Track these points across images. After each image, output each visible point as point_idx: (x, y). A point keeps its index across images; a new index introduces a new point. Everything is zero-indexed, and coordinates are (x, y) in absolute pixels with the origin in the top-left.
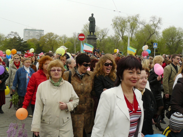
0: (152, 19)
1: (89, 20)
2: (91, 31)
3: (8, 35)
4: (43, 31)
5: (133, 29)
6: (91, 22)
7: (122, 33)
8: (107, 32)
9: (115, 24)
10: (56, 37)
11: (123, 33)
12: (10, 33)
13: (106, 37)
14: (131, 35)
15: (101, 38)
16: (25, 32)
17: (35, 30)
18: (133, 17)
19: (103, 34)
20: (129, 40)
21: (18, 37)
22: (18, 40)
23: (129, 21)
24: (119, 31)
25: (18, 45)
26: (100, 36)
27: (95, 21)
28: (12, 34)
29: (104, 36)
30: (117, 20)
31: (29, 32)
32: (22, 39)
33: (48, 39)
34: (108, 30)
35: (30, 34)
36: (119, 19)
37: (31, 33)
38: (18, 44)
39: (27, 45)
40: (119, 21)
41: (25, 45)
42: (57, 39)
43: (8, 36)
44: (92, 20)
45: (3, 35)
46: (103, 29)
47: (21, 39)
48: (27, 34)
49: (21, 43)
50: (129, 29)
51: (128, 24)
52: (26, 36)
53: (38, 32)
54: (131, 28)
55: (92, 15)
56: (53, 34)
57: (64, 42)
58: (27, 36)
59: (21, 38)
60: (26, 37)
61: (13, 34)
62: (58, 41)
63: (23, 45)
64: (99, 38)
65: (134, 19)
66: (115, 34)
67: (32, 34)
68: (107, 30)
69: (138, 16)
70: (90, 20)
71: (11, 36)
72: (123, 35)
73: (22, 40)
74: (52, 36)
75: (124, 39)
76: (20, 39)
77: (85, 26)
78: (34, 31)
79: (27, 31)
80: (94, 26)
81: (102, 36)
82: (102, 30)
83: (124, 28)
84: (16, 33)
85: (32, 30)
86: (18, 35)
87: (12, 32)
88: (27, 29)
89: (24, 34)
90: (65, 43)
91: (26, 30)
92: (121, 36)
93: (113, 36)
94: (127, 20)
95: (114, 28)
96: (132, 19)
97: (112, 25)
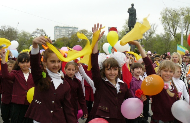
1: (128, 12)
2: (130, 26)
3: (33, 33)
4: (78, 28)
5: (188, 23)
6: (130, 15)
7: (174, 29)
8: (156, 29)
9: (165, 18)
11: (176, 29)
12: (35, 31)
13: (154, 36)
14: (186, 32)
15: (148, 36)
16: (55, 30)
17: (68, 27)
18: (188, 9)
19: (150, 31)
20: (182, 38)
23: (183, 14)
24: (170, 27)
27: (135, 13)
28: (37, 32)
29: (151, 34)
30: (167, 12)
31: (60, 31)
34: (157, 26)
35: (62, 33)
36: (169, 11)
37: (63, 31)
40: (169, 14)
43: (33, 35)
44: (132, 12)
48: (58, 32)
50: (183, 24)
52: (57, 35)
53: (71, 30)
54: (186, 22)
55: (133, 5)
56: (86, 31)
58: (58, 34)
60: (56, 36)
61: (39, 31)
64: (145, 36)
65: (189, 11)
66: (164, 31)
67: (64, 33)
68: (155, 26)
70: (130, 12)
71: (36, 34)
72: (175, 32)
74: (86, 33)
75: (177, 37)
78: (66, 29)
79: (58, 29)
80: (134, 20)
81: (149, 34)
83: (176, 24)
84: (42, 31)
85: (64, 27)
86: (44, 33)
87: (38, 30)
88: (58, 27)
89: (55, 32)
91: (56, 27)
92: (173, 33)
93: (164, 33)
94: (180, 13)
95: (163, 23)
96: (187, 11)
97: (160, 19)
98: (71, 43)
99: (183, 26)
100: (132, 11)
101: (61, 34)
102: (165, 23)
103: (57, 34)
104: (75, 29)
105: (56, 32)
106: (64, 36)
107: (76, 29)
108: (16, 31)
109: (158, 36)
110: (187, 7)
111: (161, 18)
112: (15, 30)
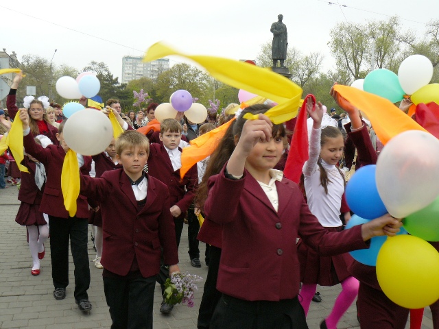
0: (431, 29)
1: (272, 30)
2: (276, 58)
3: (84, 70)
4: (168, 61)
5: (383, 53)
6: (276, 35)
7: (355, 65)
8: (320, 63)
9: (338, 43)
10: (195, 75)
11: (359, 65)
12: (88, 66)
13: (317, 76)
15: (305, 77)
16: (124, 64)
18: (383, 25)
19: (309, 66)
21: (107, 73)
22: (107, 80)
23: (373, 35)
24: (349, 60)
25: (107, 93)
26: (301, 71)
27: (286, 33)
28: (92, 67)
29: (310, 73)
30: (343, 32)
31: (135, 65)
32: (117, 79)
33: (176, 77)
34: (322, 58)
35: (137, 69)
36: (348, 30)
37: (139, 65)
38: (106, 90)
39: (128, 93)
40: (347, 36)
41: (122, 93)
42: (198, 78)
44: (279, 32)
45: (75, 71)
46: (309, 55)
47: (114, 79)
48: (130, 67)
49: (114, 89)
50: (373, 55)
51: (371, 41)
52: (129, 74)
53: (156, 64)
54: (379, 50)
55: (280, 17)
56: (188, 67)
57: (214, 88)
58: (131, 72)
59: (112, 76)
60: (127, 75)
61: (96, 66)
62: (200, 84)
63: (117, 93)
64: (299, 76)
65: (384, 30)
66: (336, 67)
67: (142, 69)
68: (319, 58)
69: (394, 21)
70: (275, 30)
72: (357, 69)
73: (116, 81)
74: (186, 71)
76: (112, 80)
77: (266, 47)
79: (130, 61)
80: (284, 46)
81: (307, 72)
82: (307, 57)
83: (360, 53)
84: (102, 65)
86: (106, 70)
87: (93, 63)
88: (130, 58)
89: (123, 67)
90: (216, 89)
91: (127, 58)
92: (354, 71)
93: (335, 71)
94: (368, 32)
95: (335, 51)
96: (380, 29)
97: (330, 45)
98: (159, 89)
99: (373, 57)
100: (279, 29)
101: (136, 71)
102: (338, 52)
103: (127, 72)
104: (163, 63)
105: (126, 68)
106: (141, 75)
107: (166, 63)
108: (51, 65)
109: (323, 77)
110: (381, 22)
111: (332, 41)
112: (48, 64)
